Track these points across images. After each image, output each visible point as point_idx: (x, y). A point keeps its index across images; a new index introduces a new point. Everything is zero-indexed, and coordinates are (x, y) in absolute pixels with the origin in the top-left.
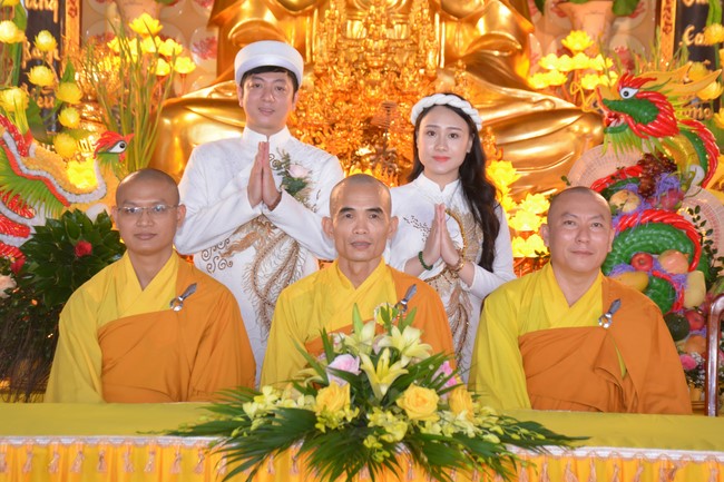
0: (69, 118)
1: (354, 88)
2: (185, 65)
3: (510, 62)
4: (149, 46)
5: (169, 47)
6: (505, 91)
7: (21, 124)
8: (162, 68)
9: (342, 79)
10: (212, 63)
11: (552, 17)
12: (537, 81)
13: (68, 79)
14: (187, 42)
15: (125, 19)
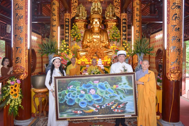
0: (70, 53)
1: (94, 49)
2: (79, 48)
3: (108, 47)
4: (76, 46)
5: (78, 46)
6: (108, 49)
7: (66, 53)
8: (77, 48)
9: (93, 49)
10: (82, 47)
11: (112, 43)
12: (110, 48)
13: (70, 49)
14: (79, 46)
15: (74, 44)
